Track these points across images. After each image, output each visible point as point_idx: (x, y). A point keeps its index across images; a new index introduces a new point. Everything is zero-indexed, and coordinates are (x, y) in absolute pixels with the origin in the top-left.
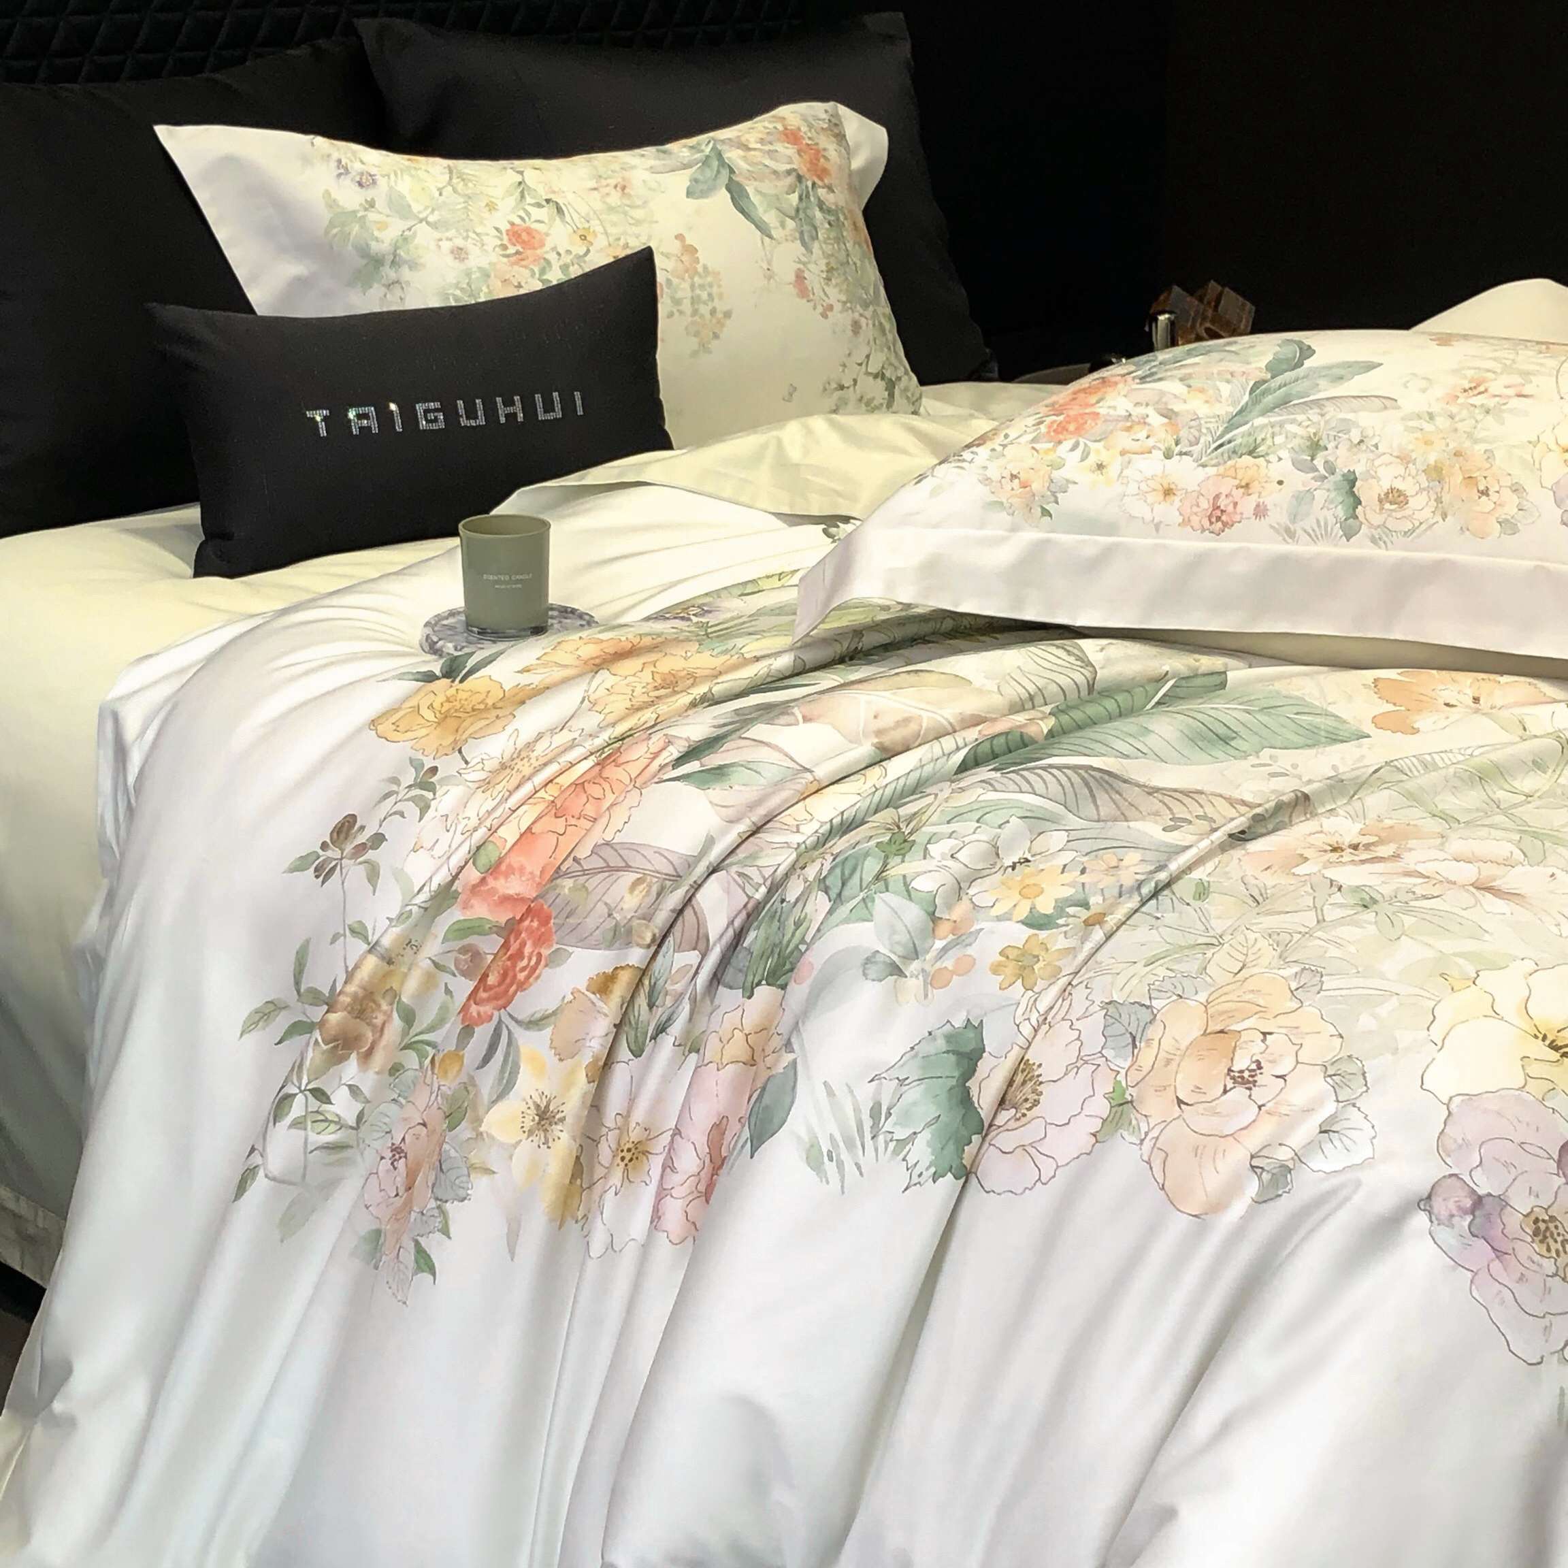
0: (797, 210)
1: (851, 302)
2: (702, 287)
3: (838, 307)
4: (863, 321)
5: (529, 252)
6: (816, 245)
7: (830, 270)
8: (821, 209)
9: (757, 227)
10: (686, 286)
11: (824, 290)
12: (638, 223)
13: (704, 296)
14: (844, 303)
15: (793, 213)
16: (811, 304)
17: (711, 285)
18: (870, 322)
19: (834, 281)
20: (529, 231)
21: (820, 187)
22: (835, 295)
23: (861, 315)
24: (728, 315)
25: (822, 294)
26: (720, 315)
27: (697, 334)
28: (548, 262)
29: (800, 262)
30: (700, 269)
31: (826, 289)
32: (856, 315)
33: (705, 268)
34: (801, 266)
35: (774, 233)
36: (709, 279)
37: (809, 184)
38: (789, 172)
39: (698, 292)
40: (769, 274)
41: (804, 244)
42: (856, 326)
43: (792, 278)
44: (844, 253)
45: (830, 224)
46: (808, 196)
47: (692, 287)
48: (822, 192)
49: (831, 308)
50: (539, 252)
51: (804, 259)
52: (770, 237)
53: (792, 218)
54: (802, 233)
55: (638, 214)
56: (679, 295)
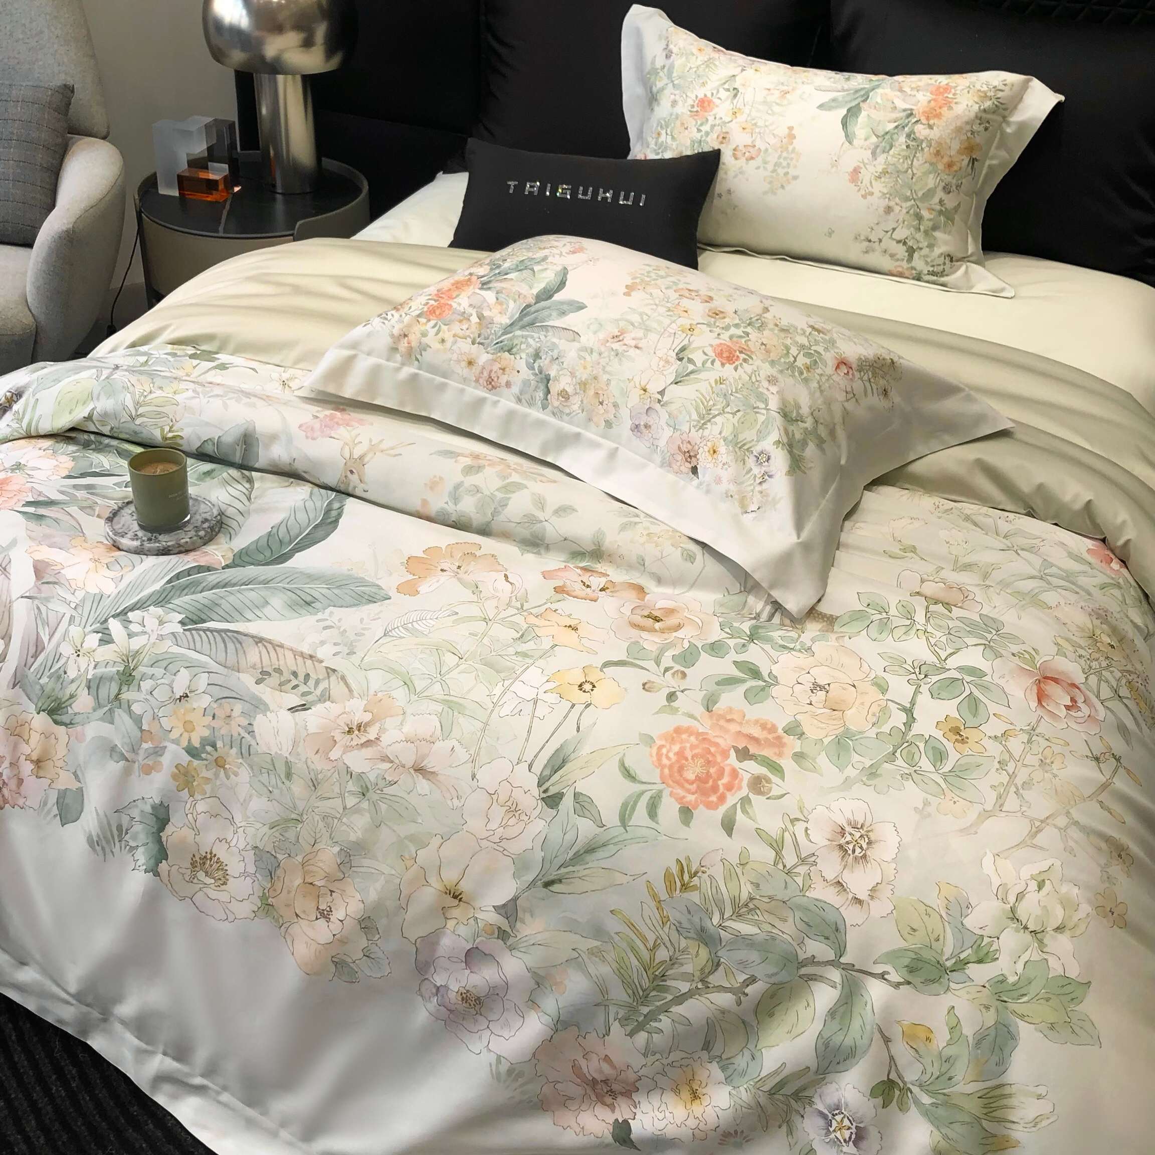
0: (887, 133)
1: (891, 195)
2: (785, 158)
3: (877, 194)
4: (897, 209)
5: (701, 113)
6: (885, 155)
7: (885, 172)
8: (908, 136)
9: (847, 136)
10: (777, 156)
11: (871, 183)
12: (773, 114)
13: (785, 164)
14: (884, 194)
15: (881, 133)
16: (857, 188)
17: (792, 159)
18: (904, 211)
19: (883, 179)
20: (710, 102)
21: (922, 123)
22: (879, 187)
23: (897, 204)
24: (795, 178)
25: (868, 185)
26: (790, 176)
27: (771, 182)
28: (707, 120)
29: (863, 162)
30: (790, 148)
31: (873, 182)
32: (892, 204)
33: (794, 149)
34: (862, 165)
35: (855, 142)
36: (793, 155)
37: (915, 120)
38: (904, 110)
39: (781, 160)
40: (835, 163)
41: (874, 154)
42: (889, 210)
43: (851, 169)
44: (906, 166)
45: (908, 147)
46: (903, 127)
47: (780, 157)
48: (919, 128)
49: (872, 194)
50: (706, 114)
51: (866, 161)
52: (850, 143)
53: (877, 136)
54: (877, 147)
55: (776, 109)
56: (769, 159)
